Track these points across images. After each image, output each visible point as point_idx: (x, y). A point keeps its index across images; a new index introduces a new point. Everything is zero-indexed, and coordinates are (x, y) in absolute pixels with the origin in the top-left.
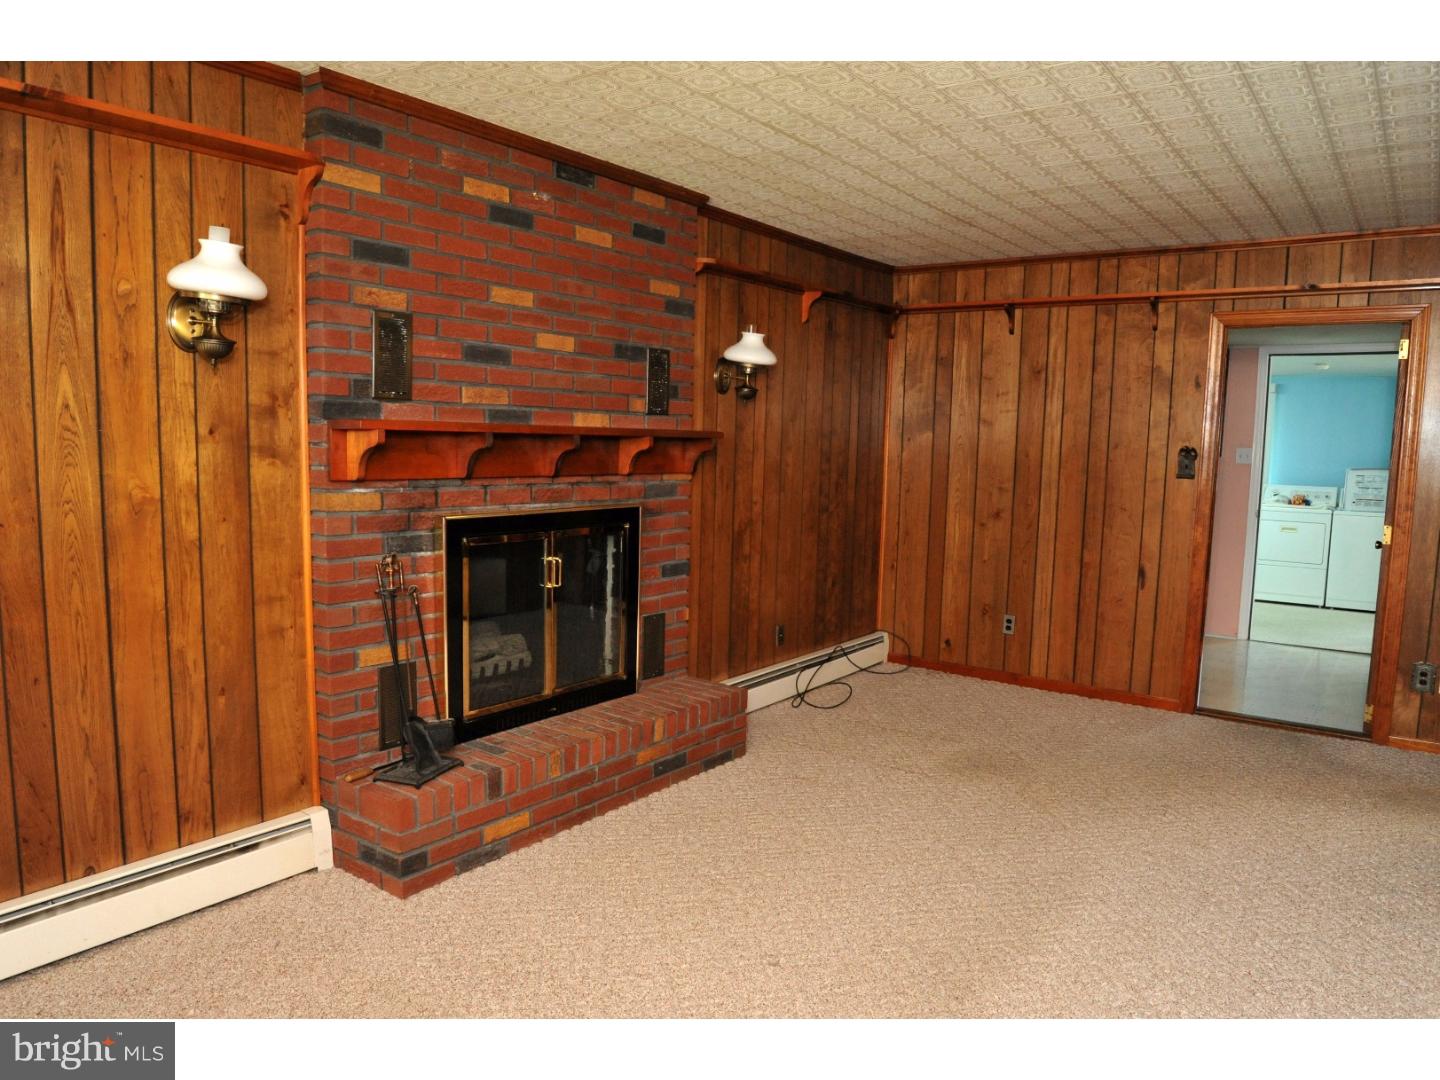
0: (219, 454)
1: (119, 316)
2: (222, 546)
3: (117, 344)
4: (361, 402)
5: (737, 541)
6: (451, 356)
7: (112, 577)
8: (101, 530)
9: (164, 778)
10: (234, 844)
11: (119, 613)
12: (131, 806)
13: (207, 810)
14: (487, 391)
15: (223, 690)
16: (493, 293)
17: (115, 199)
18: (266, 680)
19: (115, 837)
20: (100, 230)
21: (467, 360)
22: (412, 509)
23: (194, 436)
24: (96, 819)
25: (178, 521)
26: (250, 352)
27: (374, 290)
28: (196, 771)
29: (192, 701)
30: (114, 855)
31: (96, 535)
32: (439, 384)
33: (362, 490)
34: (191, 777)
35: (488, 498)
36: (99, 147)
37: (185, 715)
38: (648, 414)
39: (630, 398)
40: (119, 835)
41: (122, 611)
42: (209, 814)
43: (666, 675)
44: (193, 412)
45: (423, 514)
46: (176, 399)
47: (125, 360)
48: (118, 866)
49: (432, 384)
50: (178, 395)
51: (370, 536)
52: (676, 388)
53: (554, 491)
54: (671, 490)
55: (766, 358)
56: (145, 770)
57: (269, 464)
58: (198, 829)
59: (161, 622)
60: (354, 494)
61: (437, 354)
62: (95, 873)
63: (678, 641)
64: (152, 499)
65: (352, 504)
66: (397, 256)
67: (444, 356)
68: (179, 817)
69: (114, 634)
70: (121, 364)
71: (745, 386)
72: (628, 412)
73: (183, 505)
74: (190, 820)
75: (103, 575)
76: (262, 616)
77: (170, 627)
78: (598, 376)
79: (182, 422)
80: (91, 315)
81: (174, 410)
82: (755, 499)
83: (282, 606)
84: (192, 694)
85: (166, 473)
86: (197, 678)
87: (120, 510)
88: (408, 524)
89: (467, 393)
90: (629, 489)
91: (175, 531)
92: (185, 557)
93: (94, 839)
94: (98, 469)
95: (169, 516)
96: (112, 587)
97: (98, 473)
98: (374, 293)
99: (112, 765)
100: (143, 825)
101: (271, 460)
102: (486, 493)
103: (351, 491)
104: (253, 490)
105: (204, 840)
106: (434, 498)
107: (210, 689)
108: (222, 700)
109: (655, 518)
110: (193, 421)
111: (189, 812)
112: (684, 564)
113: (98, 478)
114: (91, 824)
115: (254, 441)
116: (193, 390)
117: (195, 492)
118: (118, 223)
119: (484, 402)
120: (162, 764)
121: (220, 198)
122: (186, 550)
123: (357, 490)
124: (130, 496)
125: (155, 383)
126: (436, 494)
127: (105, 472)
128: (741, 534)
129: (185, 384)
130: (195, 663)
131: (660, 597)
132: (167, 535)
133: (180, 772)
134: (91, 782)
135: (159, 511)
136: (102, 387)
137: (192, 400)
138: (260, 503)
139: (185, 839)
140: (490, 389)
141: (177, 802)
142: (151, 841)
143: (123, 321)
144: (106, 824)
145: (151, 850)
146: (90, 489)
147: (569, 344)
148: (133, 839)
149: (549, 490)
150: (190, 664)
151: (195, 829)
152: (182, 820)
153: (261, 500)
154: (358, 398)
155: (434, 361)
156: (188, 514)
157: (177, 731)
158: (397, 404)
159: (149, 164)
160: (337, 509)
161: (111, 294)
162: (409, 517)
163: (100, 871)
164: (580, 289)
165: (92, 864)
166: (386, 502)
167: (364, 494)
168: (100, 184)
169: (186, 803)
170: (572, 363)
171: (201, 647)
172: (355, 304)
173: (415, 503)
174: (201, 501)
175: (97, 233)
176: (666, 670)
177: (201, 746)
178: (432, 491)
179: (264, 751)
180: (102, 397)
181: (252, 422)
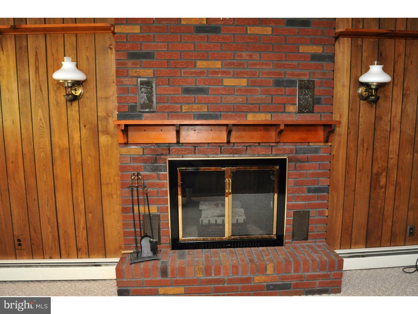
0: (88, 133)
1: (55, 91)
2: (89, 164)
3: (55, 99)
4: (133, 113)
5: (374, 179)
6: (176, 93)
7: (54, 172)
8: (51, 157)
9: (72, 235)
10: (95, 263)
11: (57, 183)
12: (62, 242)
13: (86, 249)
14: (195, 106)
15: (91, 212)
16: (198, 64)
17: (53, 54)
18: (106, 211)
19: (58, 250)
20: (49, 64)
21: (184, 94)
22: (158, 155)
23: (79, 128)
24: (52, 243)
25: (74, 155)
26: (98, 98)
27: (138, 70)
28: (82, 236)
29: (80, 214)
30: (57, 255)
31: (50, 159)
32: (170, 105)
33: (135, 147)
34: (81, 238)
35: (196, 151)
36: (48, 39)
37: (78, 218)
38: (298, 113)
39: (286, 106)
40: (59, 250)
41: (58, 182)
42: (87, 251)
43: (309, 240)
44: (79, 120)
45: (162, 157)
46: (73, 116)
47: (57, 104)
48: (59, 259)
49: (166, 105)
50: (74, 114)
51: (138, 164)
52: (320, 99)
53: (235, 149)
54: (316, 151)
55: (385, 78)
56: (66, 232)
57: (106, 137)
58: (83, 255)
59: (70, 186)
60: (131, 148)
61: (169, 93)
62: (52, 259)
63: (320, 225)
64: (66, 148)
65: (130, 152)
66: (148, 55)
67: (172, 93)
68: (77, 249)
69: (56, 190)
70: (56, 105)
71: (372, 95)
72: (284, 112)
73: (76, 150)
74: (81, 251)
75: (52, 171)
76: (104, 189)
77: (73, 189)
78: (264, 96)
79: (75, 123)
80: (47, 92)
81: (73, 120)
82: (391, 156)
83: (112, 187)
84: (80, 211)
85: (70, 140)
86: (82, 206)
87: (57, 152)
88: (156, 161)
89: (184, 108)
90: (284, 149)
91: (73, 159)
92: (77, 167)
93: (52, 249)
94: (50, 139)
95: (72, 154)
96: (55, 175)
97: (50, 140)
98: (137, 71)
99: (56, 228)
100: (66, 249)
101: (106, 136)
102: (195, 149)
103: (130, 147)
104: (100, 146)
105: (85, 258)
106: (168, 151)
107: (86, 211)
108: (90, 215)
109: (302, 164)
110: (78, 122)
111: (80, 248)
112: (326, 187)
113: (50, 141)
114: (51, 244)
115: (100, 129)
116: (78, 113)
117: (80, 146)
118: (54, 62)
119: (194, 111)
120: (71, 231)
121: (86, 47)
122: (77, 164)
123: (133, 147)
124: (59, 147)
125: (66, 111)
126: (169, 149)
127: (52, 140)
128: (378, 175)
129: (76, 111)
130: (81, 201)
131: (306, 202)
132: (71, 159)
133: (77, 235)
134: (50, 232)
135: (69, 152)
136: (51, 114)
137: (78, 116)
138: (103, 150)
139: (79, 256)
140: (197, 105)
141: (76, 244)
142: (69, 254)
143: (56, 92)
144: (55, 245)
145: (68, 256)
146: (48, 145)
147: (243, 82)
148: (63, 252)
149: (231, 149)
150: (79, 201)
151: (82, 255)
152: (78, 250)
153: (103, 149)
154: (132, 112)
155: (168, 95)
156: (77, 153)
157: (76, 222)
158: (150, 114)
159: (63, 40)
160: (123, 154)
161: (53, 84)
162: (156, 158)
163: (54, 259)
164: (250, 56)
165: (52, 256)
166: (145, 152)
167: (135, 148)
168: (49, 51)
169: (79, 245)
170: (247, 91)
171: (83, 197)
172: (129, 76)
173: (158, 153)
174: (82, 149)
175: (48, 66)
176: (309, 238)
177: (83, 228)
178: (168, 148)
179: (106, 234)
180: (51, 116)
181: (99, 122)
